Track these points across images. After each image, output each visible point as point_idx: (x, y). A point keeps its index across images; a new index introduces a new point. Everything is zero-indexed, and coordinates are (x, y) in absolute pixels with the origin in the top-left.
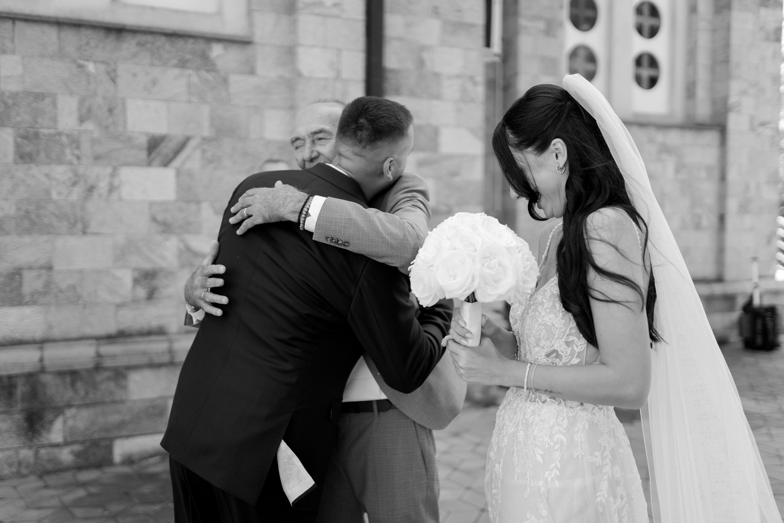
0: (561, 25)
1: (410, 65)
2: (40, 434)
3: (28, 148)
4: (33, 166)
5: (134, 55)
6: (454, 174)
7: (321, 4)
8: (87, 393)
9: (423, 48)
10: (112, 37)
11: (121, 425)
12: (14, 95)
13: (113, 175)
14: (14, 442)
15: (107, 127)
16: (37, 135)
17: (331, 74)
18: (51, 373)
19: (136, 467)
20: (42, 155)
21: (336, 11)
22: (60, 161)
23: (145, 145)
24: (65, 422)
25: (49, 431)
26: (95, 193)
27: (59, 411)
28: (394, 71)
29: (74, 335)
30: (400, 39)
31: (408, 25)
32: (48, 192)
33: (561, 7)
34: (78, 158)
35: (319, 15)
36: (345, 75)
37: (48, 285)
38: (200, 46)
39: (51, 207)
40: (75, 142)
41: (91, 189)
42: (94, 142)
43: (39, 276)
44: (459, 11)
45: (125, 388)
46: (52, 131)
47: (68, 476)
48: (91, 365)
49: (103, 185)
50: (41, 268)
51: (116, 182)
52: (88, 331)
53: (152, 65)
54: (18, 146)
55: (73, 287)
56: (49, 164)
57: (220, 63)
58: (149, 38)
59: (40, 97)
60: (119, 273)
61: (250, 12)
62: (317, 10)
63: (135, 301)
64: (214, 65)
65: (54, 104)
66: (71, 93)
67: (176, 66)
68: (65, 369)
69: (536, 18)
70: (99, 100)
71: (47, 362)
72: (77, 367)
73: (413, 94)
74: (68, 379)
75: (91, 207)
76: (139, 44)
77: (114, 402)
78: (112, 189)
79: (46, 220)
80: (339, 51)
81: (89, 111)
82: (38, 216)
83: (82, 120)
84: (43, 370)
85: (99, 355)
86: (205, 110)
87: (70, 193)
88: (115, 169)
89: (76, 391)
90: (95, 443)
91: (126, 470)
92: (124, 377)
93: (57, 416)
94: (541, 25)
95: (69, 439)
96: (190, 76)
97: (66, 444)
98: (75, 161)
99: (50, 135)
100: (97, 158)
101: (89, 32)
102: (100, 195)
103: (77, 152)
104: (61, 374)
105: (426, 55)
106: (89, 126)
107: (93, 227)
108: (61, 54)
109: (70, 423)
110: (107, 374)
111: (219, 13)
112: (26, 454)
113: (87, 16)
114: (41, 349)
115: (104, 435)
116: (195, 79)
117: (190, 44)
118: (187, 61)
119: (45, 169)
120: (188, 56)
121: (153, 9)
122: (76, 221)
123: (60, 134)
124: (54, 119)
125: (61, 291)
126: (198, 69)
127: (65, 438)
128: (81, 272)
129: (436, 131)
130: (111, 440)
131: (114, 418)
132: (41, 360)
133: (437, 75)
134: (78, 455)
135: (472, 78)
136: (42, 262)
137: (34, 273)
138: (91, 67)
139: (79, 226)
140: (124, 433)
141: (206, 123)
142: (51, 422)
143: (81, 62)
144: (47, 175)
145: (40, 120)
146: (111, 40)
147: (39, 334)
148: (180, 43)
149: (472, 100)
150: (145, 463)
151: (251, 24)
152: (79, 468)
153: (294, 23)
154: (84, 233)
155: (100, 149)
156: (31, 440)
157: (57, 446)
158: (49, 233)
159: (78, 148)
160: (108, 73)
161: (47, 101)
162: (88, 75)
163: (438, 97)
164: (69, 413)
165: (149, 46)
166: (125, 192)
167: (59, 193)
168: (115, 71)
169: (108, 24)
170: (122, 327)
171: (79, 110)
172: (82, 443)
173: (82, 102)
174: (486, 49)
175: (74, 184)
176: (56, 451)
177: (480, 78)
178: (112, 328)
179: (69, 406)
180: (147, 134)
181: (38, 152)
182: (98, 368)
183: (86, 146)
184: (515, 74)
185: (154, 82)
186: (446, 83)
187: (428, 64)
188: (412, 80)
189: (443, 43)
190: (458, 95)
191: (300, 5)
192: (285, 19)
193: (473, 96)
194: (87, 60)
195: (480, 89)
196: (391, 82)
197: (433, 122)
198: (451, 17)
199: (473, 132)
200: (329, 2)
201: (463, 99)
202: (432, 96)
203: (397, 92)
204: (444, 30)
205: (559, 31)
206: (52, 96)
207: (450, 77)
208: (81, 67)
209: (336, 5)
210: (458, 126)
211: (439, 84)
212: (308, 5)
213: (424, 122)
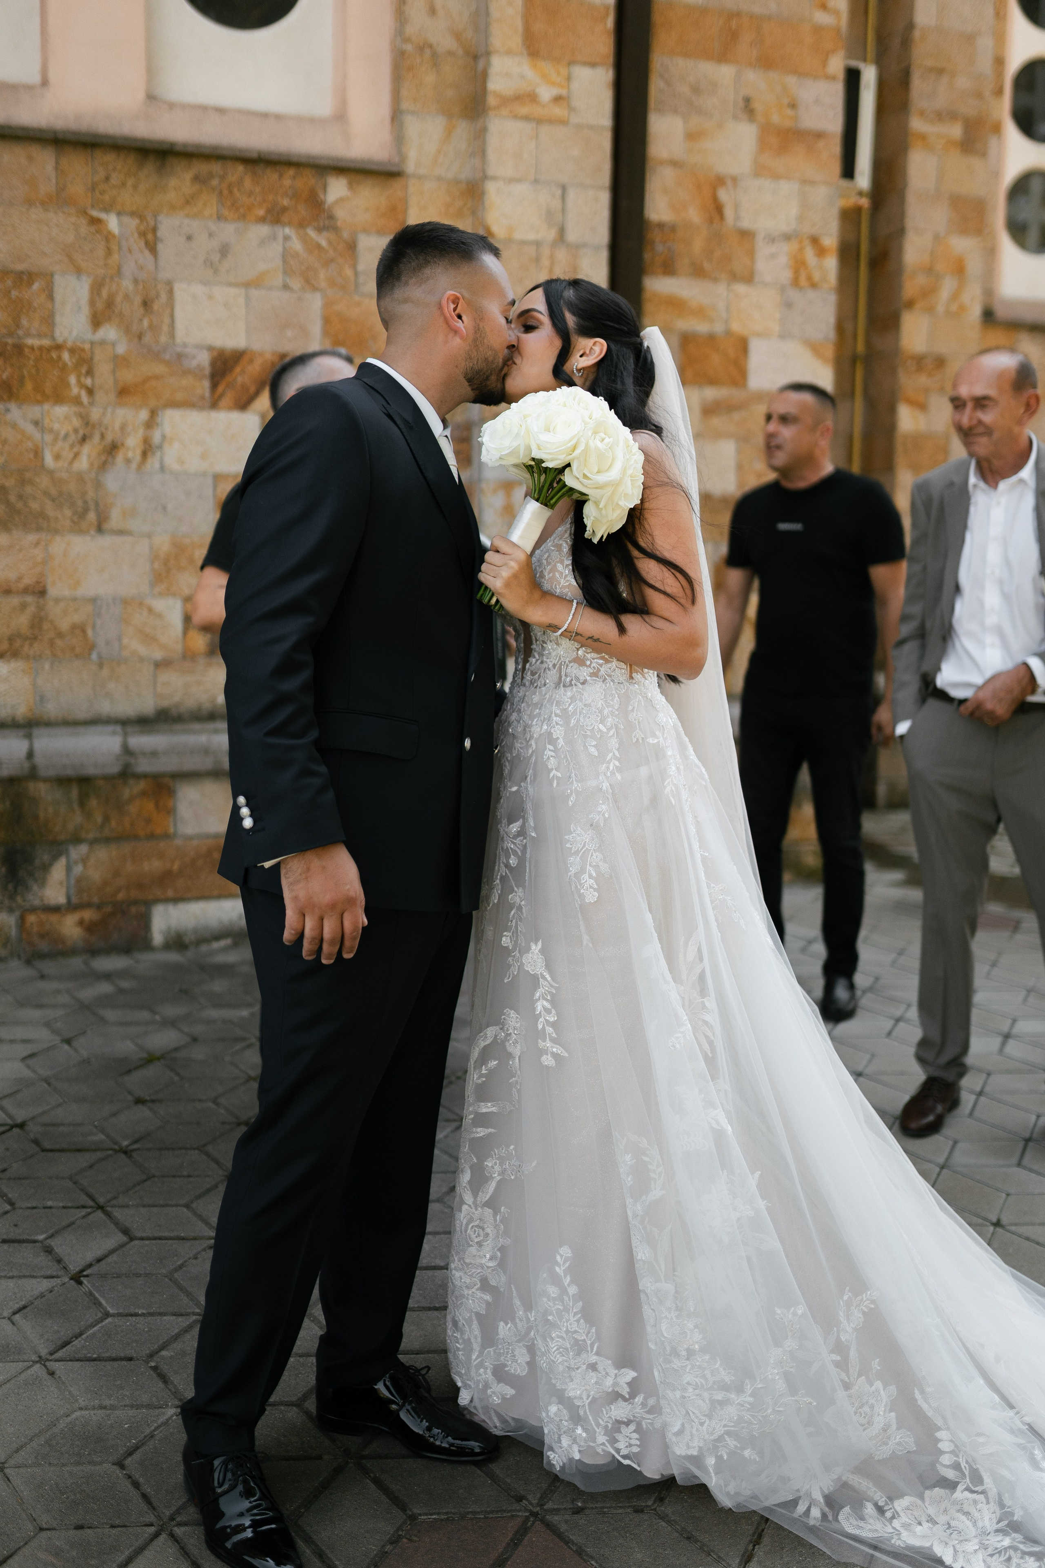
0: (997, 129)
1: (694, 215)
2: (27, 888)
3: (4, 374)
4: (13, 406)
5: (188, 201)
7: (532, 97)
8: (107, 819)
9: (720, 181)
10: (150, 167)
11: (165, 878)
13: (151, 424)
15: (140, 336)
16: (19, 349)
17: (549, 234)
18: (46, 780)
19: (190, 954)
20: (29, 386)
21: (558, 111)
22: (59, 398)
23: (207, 370)
24: (69, 869)
25: (43, 883)
26: (120, 458)
27: (58, 848)
28: (661, 226)
29: (81, 715)
30: (675, 164)
31: (692, 136)
32: (38, 453)
33: (999, 92)
34: (90, 392)
35: (526, 118)
36: (572, 236)
37: (38, 622)
38: (308, 180)
39: (44, 481)
40: (85, 363)
41: (113, 449)
42: (119, 361)
43: (23, 606)
44: (793, 106)
45: (171, 811)
46: (46, 342)
47: (76, 963)
48: (115, 769)
49: (133, 442)
50: (26, 591)
51: (156, 436)
52: (106, 708)
53: (220, 217)
55: (80, 629)
56: (39, 402)
57: (341, 214)
58: (216, 167)
59: (25, 278)
60: (160, 604)
61: (396, 116)
62: (524, 110)
63: (188, 656)
64: (331, 217)
65: (49, 293)
66: (79, 271)
67: (262, 220)
68: (70, 772)
69: (943, 115)
70: (127, 284)
71: (39, 760)
72: (91, 771)
73: (698, 272)
74: (75, 792)
75: (112, 481)
76: (196, 179)
77: (151, 837)
78: (148, 449)
79: (35, 506)
80: (564, 189)
81: (110, 304)
82: (20, 497)
83: (96, 322)
84: (33, 774)
85: (127, 750)
86: (315, 303)
87: (77, 455)
88: (153, 413)
89: (88, 815)
90: (120, 909)
91: (174, 957)
92: (171, 792)
93: (55, 857)
94: (956, 131)
95: (75, 900)
96: (287, 238)
97: (71, 907)
98: (85, 398)
99: (41, 348)
100: (124, 392)
101: (110, 157)
102: (128, 461)
103: (88, 382)
104: (63, 781)
105: (723, 195)
106: (109, 332)
107: (115, 520)
108: (59, 200)
109: (78, 869)
110: (142, 785)
111: (340, 117)
112: (6, 921)
113: (106, 127)
114: (29, 737)
115: (134, 894)
116: (296, 245)
117: (288, 179)
118: (284, 210)
119: (35, 411)
120: (286, 202)
121: (221, 111)
122: (86, 510)
123: (59, 347)
124: (49, 320)
125: (60, 635)
126: (301, 225)
127: (69, 898)
128: (94, 600)
129: (743, 346)
130: (149, 904)
131: (153, 866)
132: (30, 755)
133: (747, 235)
134: (90, 928)
135: (815, 240)
136: (27, 581)
137: (15, 601)
138: (113, 223)
139: (92, 516)
140: (170, 893)
141: (316, 328)
142: (46, 868)
143: (95, 213)
144: (36, 423)
145: (24, 322)
146: (148, 172)
147: (21, 711)
148: (271, 176)
149: (814, 285)
150: (204, 948)
151: (399, 139)
152: (93, 952)
153: (480, 135)
154: (100, 529)
155: (128, 376)
156: (12, 897)
157: (56, 909)
158: (39, 529)
159: (90, 372)
160: (143, 234)
161: (37, 286)
162: (108, 237)
163: (749, 278)
164: (78, 852)
165: (215, 182)
166: (171, 455)
167: (57, 457)
168: (154, 230)
169: (143, 141)
170: (165, 703)
171: (92, 303)
172: (99, 907)
173: (96, 288)
174: (844, 183)
175: (84, 439)
176: (54, 918)
177: (831, 241)
178: (147, 705)
179: (77, 840)
180: (210, 348)
181: (22, 380)
182: (126, 774)
183: (103, 370)
184: (900, 232)
185: (224, 251)
186: (763, 250)
187: (729, 213)
188: (698, 245)
189: (759, 171)
190: (786, 275)
191: (491, 101)
192: (462, 128)
193: (816, 276)
194: (107, 210)
195: (831, 263)
196: (658, 247)
197: (736, 327)
198: (776, 119)
199: (815, 348)
200: (546, 93)
201: (795, 282)
202: (734, 277)
203: (669, 269)
204: (763, 145)
205: (993, 142)
206: (48, 278)
207: (771, 239)
208: (95, 222)
209: (558, 99)
210: (784, 336)
211: (751, 254)
212: (506, 101)
213: (719, 328)
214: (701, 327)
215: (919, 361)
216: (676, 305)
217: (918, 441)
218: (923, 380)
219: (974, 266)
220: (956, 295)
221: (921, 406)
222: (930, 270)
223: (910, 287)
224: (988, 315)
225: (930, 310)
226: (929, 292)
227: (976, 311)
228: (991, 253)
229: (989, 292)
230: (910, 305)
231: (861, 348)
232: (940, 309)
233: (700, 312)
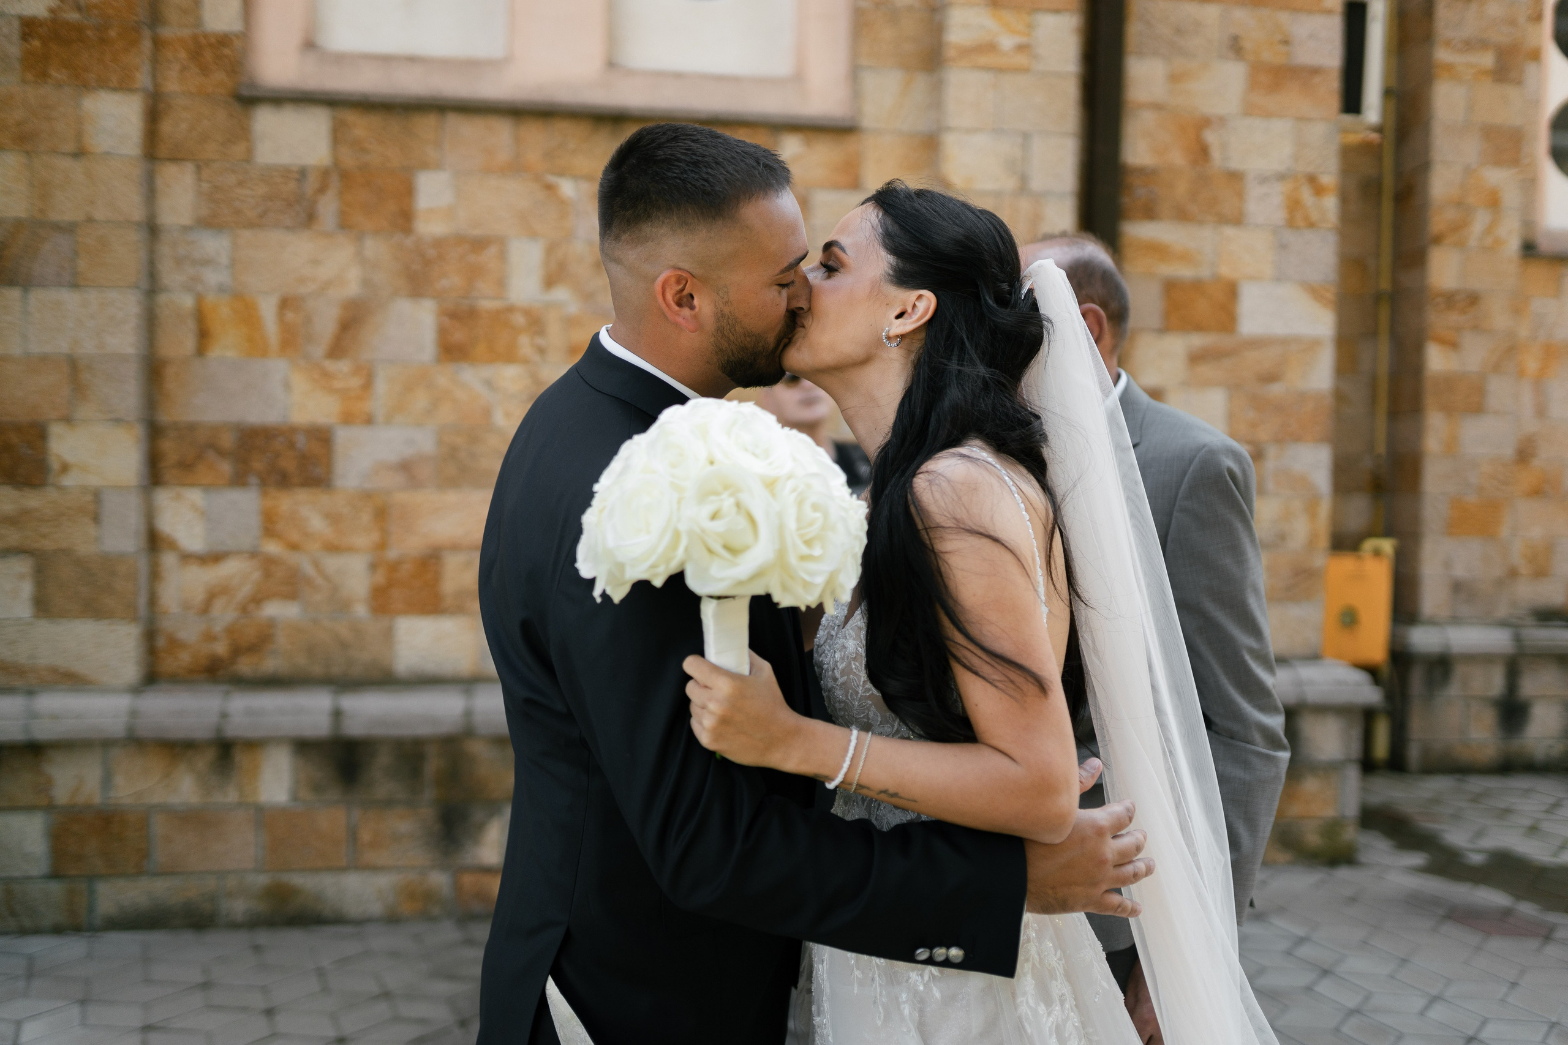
0: (1536, 55)
1: (1178, 158)
2: (462, 846)
3: (459, 335)
4: (465, 366)
6: (1270, 377)
7: (992, 47)
9: (1205, 122)
10: (604, 133)
12: (439, 243)
14: (417, 855)
16: (473, 311)
17: (1010, 183)
20: (482, 346)
21: (1021, 60)
22: (510, 358)
25: (477, 841)
27: (491, 807)
28: (1142, 171)
30: (1158, 107)
31: (1175, 78)
32: (487, 413)
33: (1538, 18)
34: (542, 351)
35: (987, 68)
36: (1037, 184)
39: (492, 441)
40: (536, 323)
42: (568, 322)
43: (469, 563)
44: (1286, 42)
46: (498, 304)
54: (442, 333)
56: (492, 362)
59: (479, 244)
61: (855, 73)
62: (983, 60)
65: (503, 256)
66: (533, 235)
69: (1469, 45)
70: (579, 247)
71: (475, 718)
73: (1182, 216)
80: (1026, 136)
81: (563, 265)
82: (470, 456)
83: (549, 283)
84: (470, 733)
93: (487, 817)
94: (1487, 60)
98: (536, 357)
99: (495, 311)
101: (565, 126)
103: (540, 341)
104: (497, 740)
105: (1211, 137)
106: (561, 294)
108: (515, 168)
111: (798, 78)
112: (439, 880)
113: (565, 96)
114: (467, 693)
119: (486, 372)
121: (678, 76)
123: (511, 309)
124: (501, 283)
129: (1232, 291)
132: (468, 713)
133: (1235, 177)
135: (1312, 180)
137: (460, 557)
138: (567, 188)
142: (481, 827)
143: (550, 179)
144: (489, 383)
145: (479, 285)
146: (602, 138)
147: (464, 667)
149: (1311, 225)
151: (857, 95)
153: (937, 89)
155: (579, 335)
156: (446, 855)
157: (487, 870)
159: (541, 333)
161: (492, 251)
162: (563, 204)
163: (1238, 220)
167: (506, 417)
169: (599, 108)
171: (546, 264)
173: (550, 250)
174: (1348, 119)
176: (484, 879)
177: (1329, 178)
181: (475, 341)
183: (554, 331)
184: (1425, 166)
186: (1254, 191)
187: (1216, 154)
188: (1182, 188)
189: (1249, 110)
190: (1279, 216)
191: (951, 53)
192: (921, 81)
193: (1315, 216)
194: (561, 174)
195: (1330, 204)
196: (1138, 193)
197: (1225, 271)
198: (1267, 56)
199: (1314, 292)
200: (1007, 42)
201: (1291, 224)
202: (1224, 220)
203: (1150, 213)
204: (1253, 84)
205: (1531, 69)
206: (500, 242)
207: (1263, 180)
208: (550, 188)
209: (1021, 48)
210: (1279, 278)
211: (1240, 195)
212: (967, 52)
213: (1205, 272)
214: (1184, 272)
215: (1450, 299)
216: (1159, 250)
217: (1449, 382)
218: (1455, 318)
219: (1511, 198)
220: (1489, 229)
221: (1453, 345)
222: (1459, 204)
223: (1439, 221)
224: (1529, 249)
225: (1461, 245)
226: (1459, 227)
227: (1513, 245)
228: (1531, 185)
229: (1528, 224)
230: (1437, 240)
231: (1385, 285)
232: (1473, 242)
233: (1185, 257)
